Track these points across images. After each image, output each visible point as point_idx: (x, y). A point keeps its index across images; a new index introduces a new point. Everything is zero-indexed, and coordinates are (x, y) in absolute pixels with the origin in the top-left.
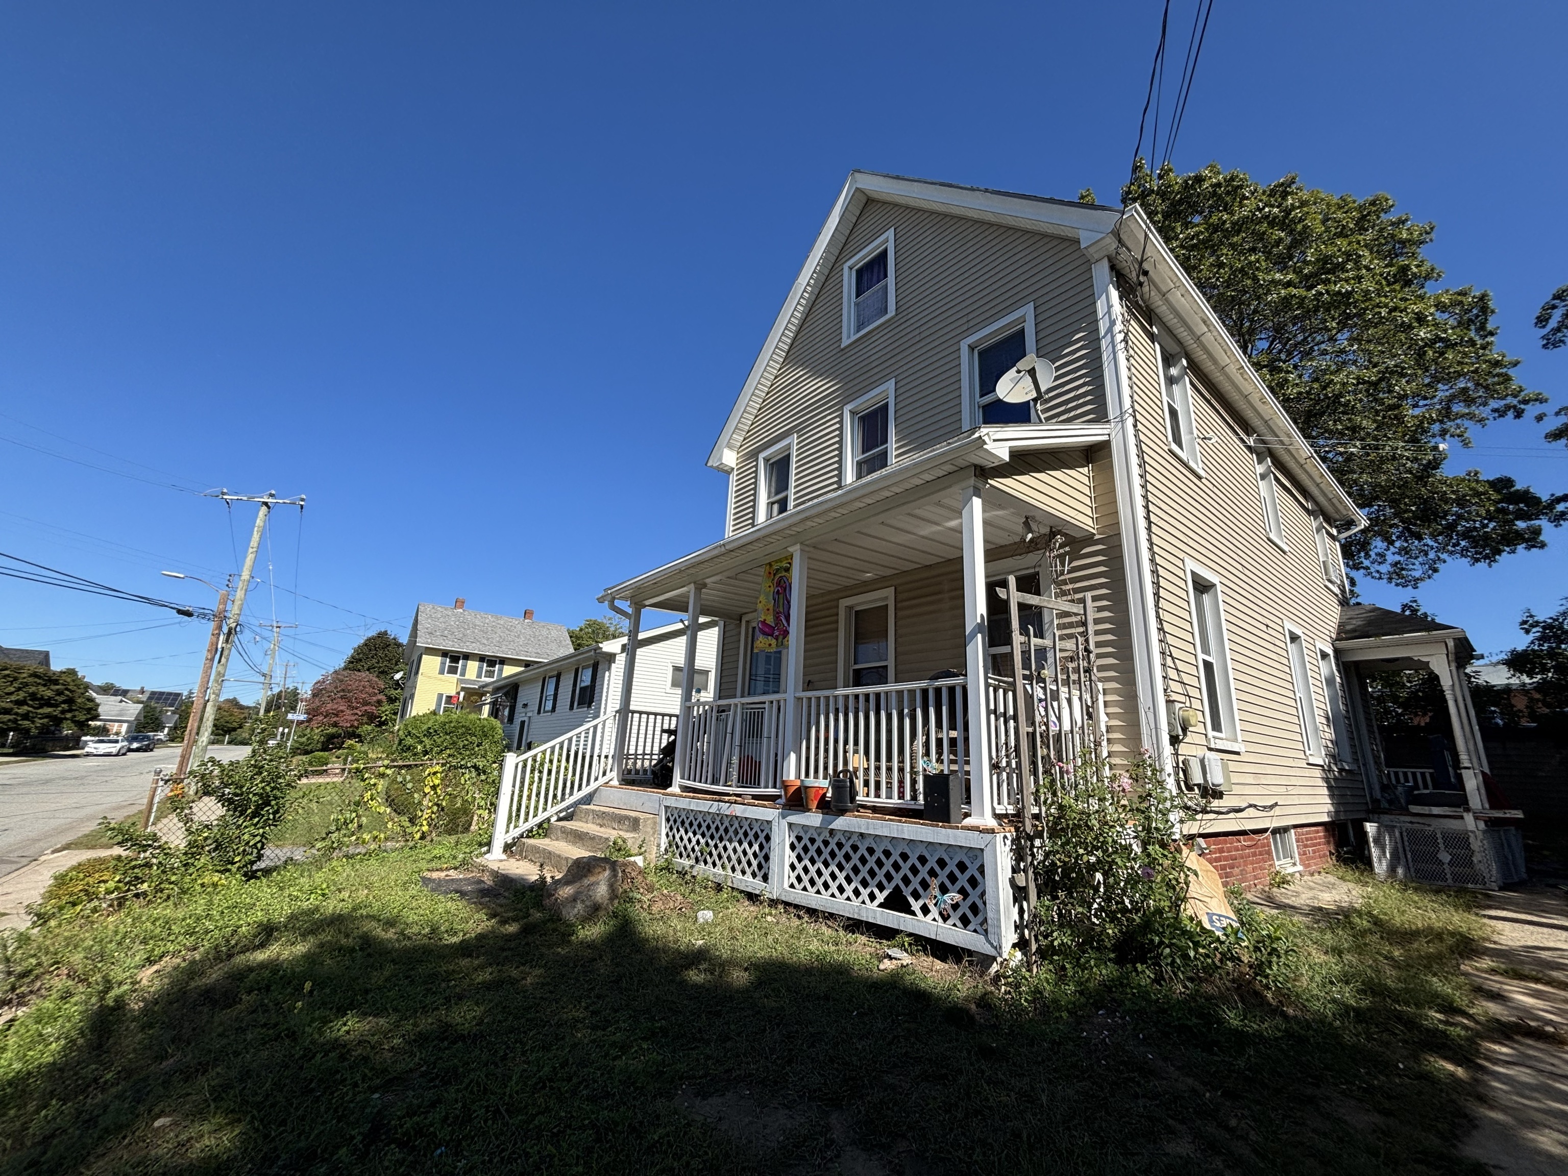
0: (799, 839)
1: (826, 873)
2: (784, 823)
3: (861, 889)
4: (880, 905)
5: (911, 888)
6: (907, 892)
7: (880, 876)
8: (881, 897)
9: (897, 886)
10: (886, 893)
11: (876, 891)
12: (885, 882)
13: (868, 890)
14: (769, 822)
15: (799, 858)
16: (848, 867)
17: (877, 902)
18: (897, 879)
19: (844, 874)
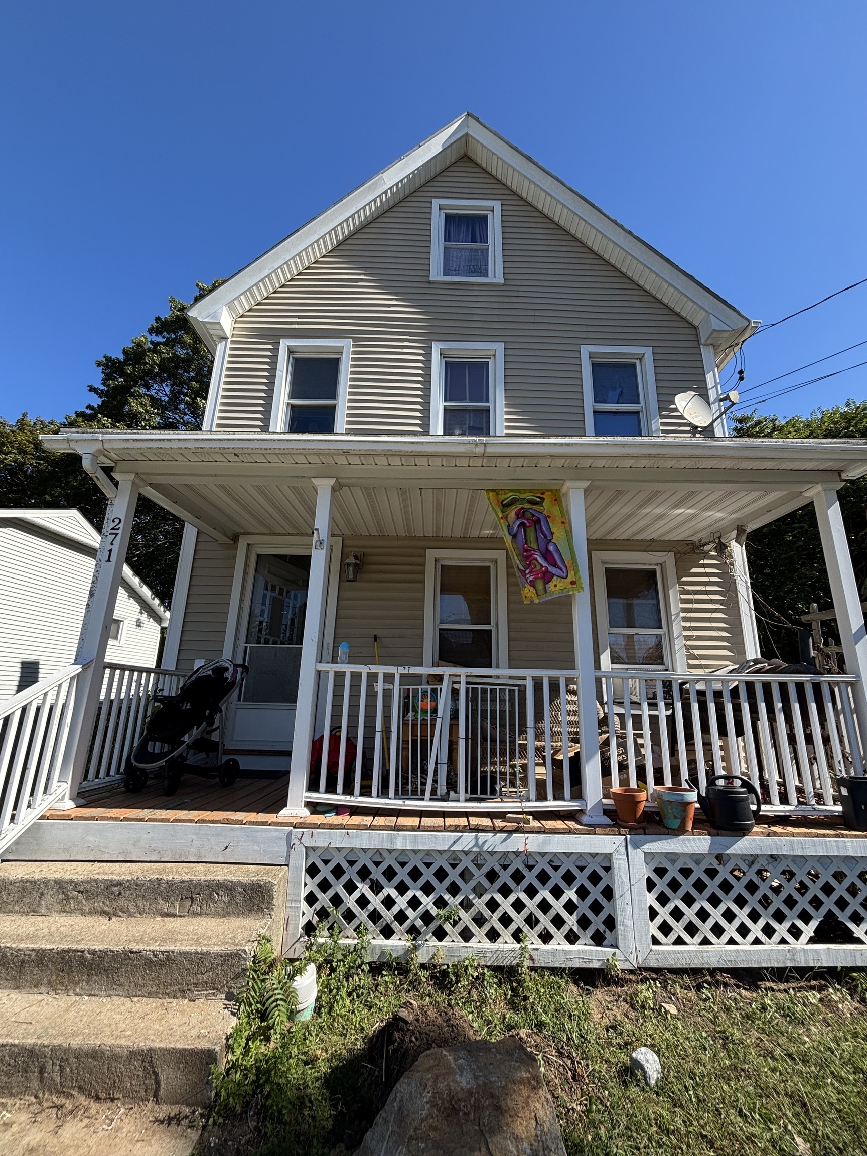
0: (661, 872)
1: (716, 914)
2: (637, 856)
3: (775, 924)
4: (812, 941)
5: (849, 911)
6: (843, 917)
7: (803, 903)
8: (808, 930)
9: (830, 914)
10: (814, 924)
11: (800, 924)
12: (810, 910)
13: (787, 924)
14: (608, 857)
15: (663, 899)
16: (753, 901)
17: (804, 938)
18: (829, 903)
19: (747, 910)
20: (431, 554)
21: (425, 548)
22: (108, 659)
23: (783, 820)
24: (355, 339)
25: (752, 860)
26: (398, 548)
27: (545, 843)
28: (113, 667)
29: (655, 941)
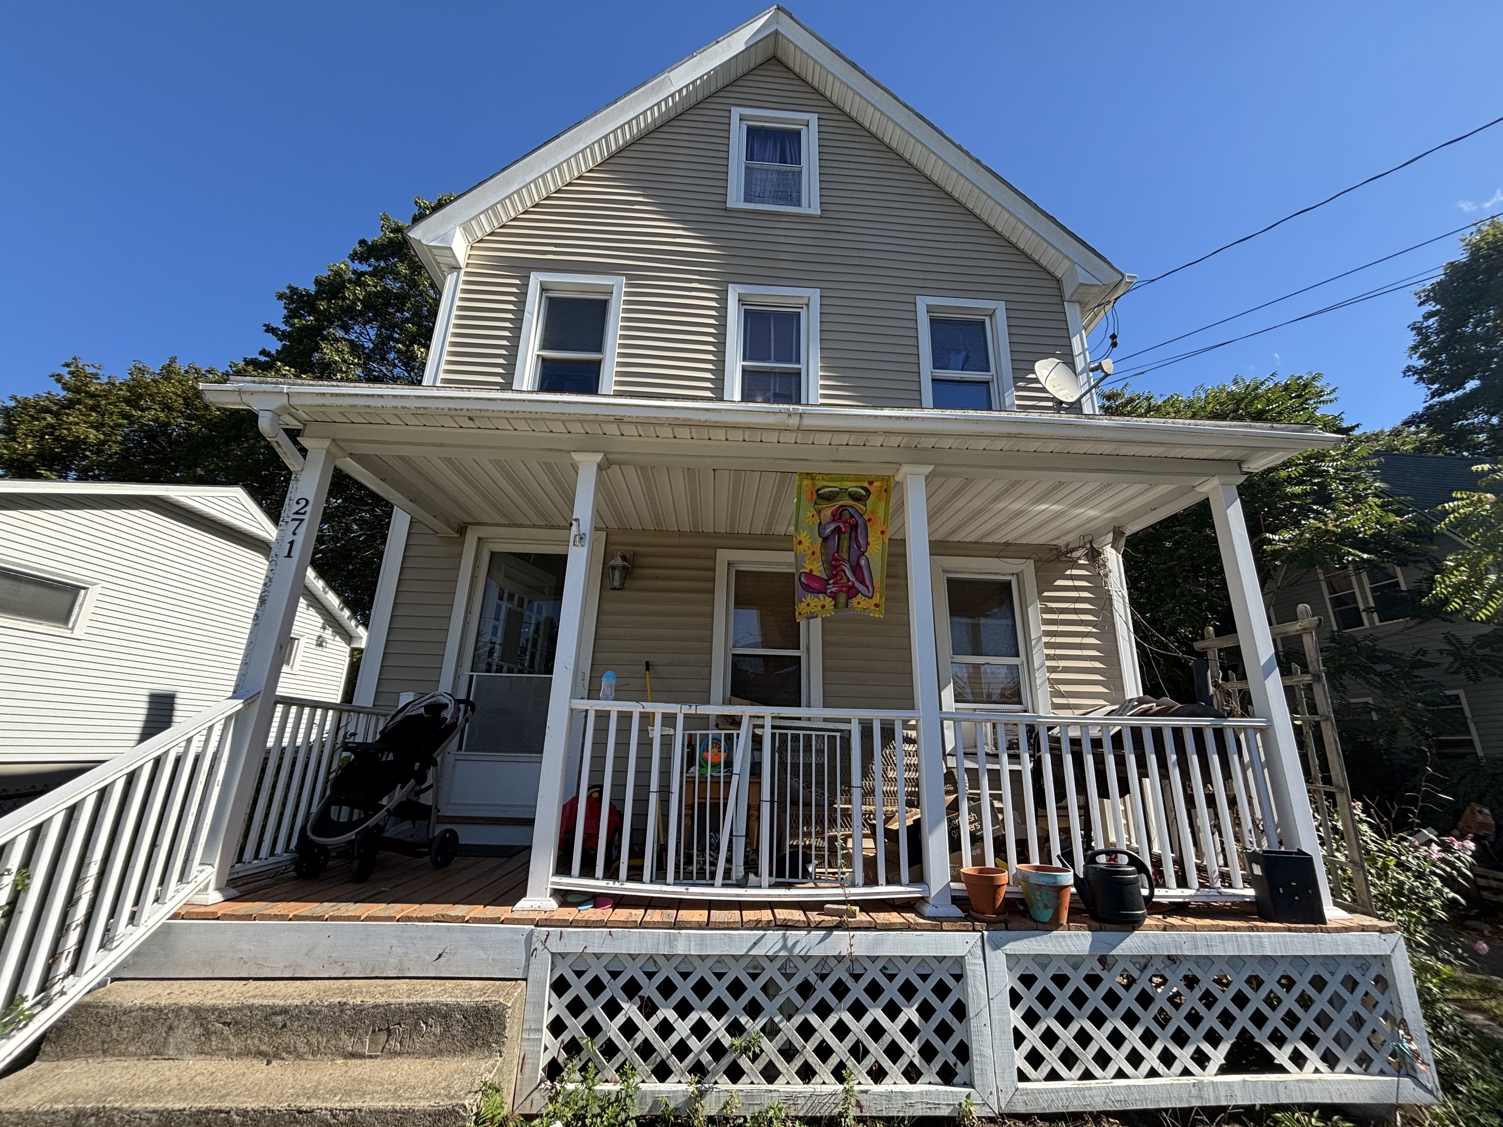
0: (1028, 980)
1: (1100, 1038)
2: (998, 959)
3: (1175, 1049)
4: (1223, 1070)
5: (1268, 1029)
6: (1261, 1037)
7: (1211, 1019)
8: (1218, 1056)
9: (1244, 1031)
11: (1206, 1048)
12: (1220, 1029)
13: (1190, 1049)
14: (960, 961)
16: (1147, 1019)
17: (1213, 1066)
18: (1243, 1019)
19: (1139, 1030)
20: (724, 556)
21: (716, 548)
22: (281, 691)
23: (1180, 909)
24: (629, 277)
25: (1145, 962)
26: (679, 546)
27: (877, 943)
28: (288, 702)
29: (1022, 1077)
